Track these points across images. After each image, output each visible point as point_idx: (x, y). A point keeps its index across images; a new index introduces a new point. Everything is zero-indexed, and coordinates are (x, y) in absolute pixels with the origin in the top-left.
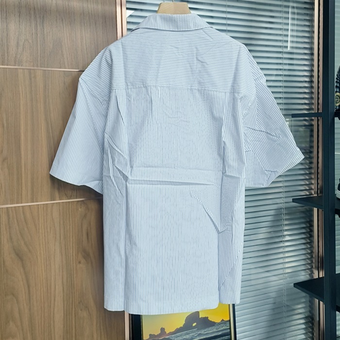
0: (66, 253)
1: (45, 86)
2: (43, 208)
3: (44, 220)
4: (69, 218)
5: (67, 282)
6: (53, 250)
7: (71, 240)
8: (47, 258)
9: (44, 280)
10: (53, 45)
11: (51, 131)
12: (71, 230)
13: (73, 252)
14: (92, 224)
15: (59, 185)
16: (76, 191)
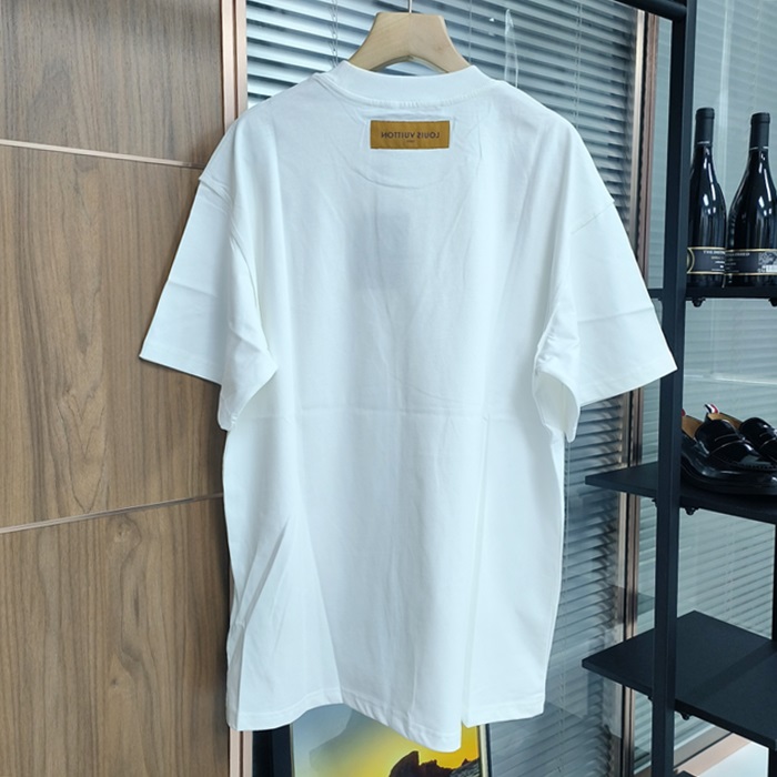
0: (75, 662)
1: (19, 195)
2: (11, 544)
3: (13, 577)
4: (87, 564)
5: (78, 739)
6: (41, 659)
7: (91, 623)
8: (22, 684)
9: (12, 747)
10: (44, 78)
11: (35, 325)
12: (92, 597)
13: (95, 658)
14: (148, 575)
15: (57, 475)
16: (105, 489)
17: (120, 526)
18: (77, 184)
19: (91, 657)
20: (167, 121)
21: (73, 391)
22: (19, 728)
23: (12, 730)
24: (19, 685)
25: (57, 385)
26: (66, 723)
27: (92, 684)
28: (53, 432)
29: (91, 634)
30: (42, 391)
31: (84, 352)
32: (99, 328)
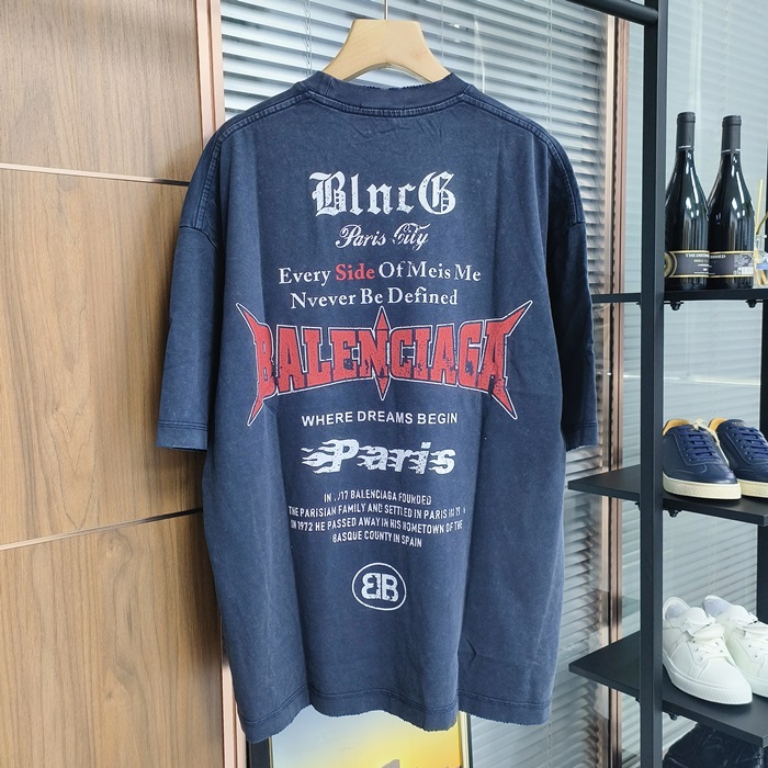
0: (71, 677)
2: (6, 562)
4: (80, 580)
6: (37, 674)
8: (20, 699)
10: (25, 99)
11: (23, 345)
12: (85, 613)
13: (91, 672)
14: (140, 590)
15: (48, 493)
16: (96, 505)
17: (111, 541)
18: (60, 204)
19: (87, 671)
20: (146, 140)
21: (61, 409)
22: (19, 742)
24: (17, 700)
25: (46, 403)
26: (64, 737)
27: (89, 698)
28: (44, 451)
29: (86, 649)
30: (32, 409)
31: (71, 370)
32: (85, 345)
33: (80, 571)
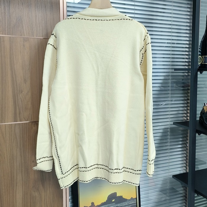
0: (24, 156)
1: (11, 47)
2: (9, 127)
3: (9, 134)
4: (27, 133)
5: (25, 174)
6: (16, 154)
7: (28, 147)
10: (16, 20)
11: (14, 77)
12: (28, 140)
15: (19, 112)
16: (31, 116)
17: (34, 125)
18: (24, 44)
19: (28, 155)
20: (46, 29)
21: (23, 93)
22: (11, 169)
23: (9, 169)
24: (11, 159)
25: (19, 91)
26: (22, 169)
27: (28, 161)
28: (19, 102)
29: (28, 150)
30: (16, 92)
31: (26, 83)
32: (29, 78)
33: (27, 131)
